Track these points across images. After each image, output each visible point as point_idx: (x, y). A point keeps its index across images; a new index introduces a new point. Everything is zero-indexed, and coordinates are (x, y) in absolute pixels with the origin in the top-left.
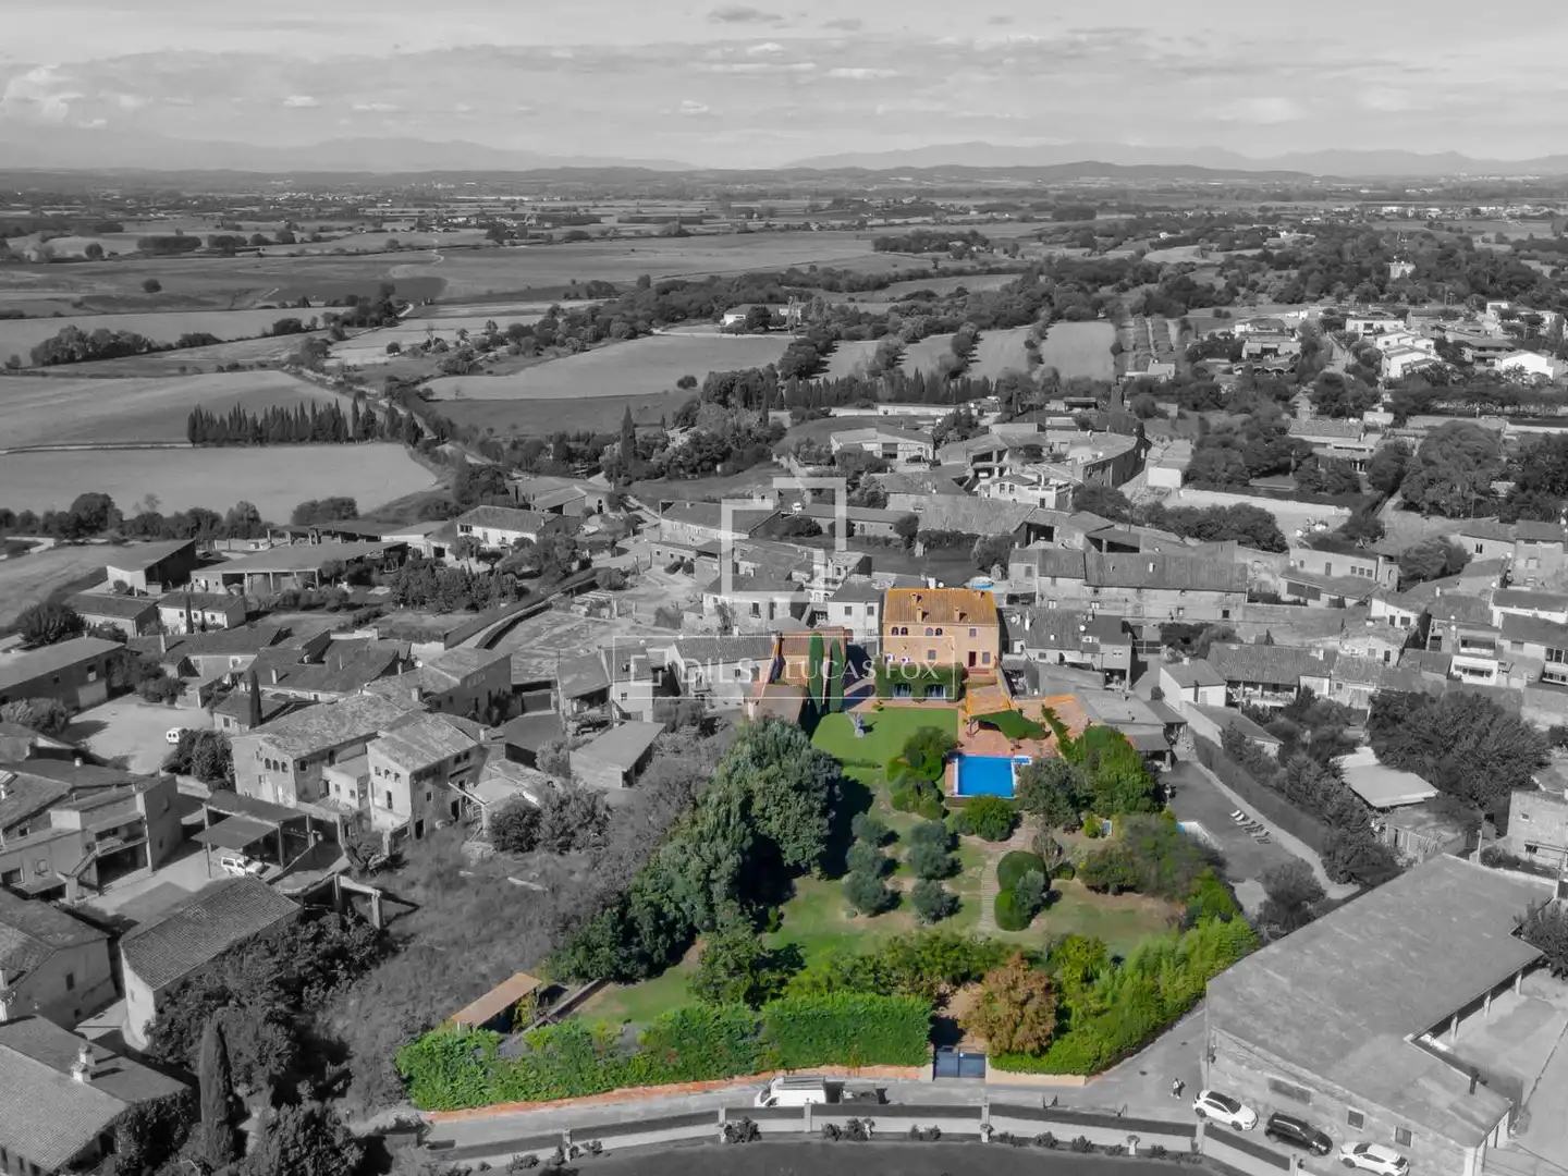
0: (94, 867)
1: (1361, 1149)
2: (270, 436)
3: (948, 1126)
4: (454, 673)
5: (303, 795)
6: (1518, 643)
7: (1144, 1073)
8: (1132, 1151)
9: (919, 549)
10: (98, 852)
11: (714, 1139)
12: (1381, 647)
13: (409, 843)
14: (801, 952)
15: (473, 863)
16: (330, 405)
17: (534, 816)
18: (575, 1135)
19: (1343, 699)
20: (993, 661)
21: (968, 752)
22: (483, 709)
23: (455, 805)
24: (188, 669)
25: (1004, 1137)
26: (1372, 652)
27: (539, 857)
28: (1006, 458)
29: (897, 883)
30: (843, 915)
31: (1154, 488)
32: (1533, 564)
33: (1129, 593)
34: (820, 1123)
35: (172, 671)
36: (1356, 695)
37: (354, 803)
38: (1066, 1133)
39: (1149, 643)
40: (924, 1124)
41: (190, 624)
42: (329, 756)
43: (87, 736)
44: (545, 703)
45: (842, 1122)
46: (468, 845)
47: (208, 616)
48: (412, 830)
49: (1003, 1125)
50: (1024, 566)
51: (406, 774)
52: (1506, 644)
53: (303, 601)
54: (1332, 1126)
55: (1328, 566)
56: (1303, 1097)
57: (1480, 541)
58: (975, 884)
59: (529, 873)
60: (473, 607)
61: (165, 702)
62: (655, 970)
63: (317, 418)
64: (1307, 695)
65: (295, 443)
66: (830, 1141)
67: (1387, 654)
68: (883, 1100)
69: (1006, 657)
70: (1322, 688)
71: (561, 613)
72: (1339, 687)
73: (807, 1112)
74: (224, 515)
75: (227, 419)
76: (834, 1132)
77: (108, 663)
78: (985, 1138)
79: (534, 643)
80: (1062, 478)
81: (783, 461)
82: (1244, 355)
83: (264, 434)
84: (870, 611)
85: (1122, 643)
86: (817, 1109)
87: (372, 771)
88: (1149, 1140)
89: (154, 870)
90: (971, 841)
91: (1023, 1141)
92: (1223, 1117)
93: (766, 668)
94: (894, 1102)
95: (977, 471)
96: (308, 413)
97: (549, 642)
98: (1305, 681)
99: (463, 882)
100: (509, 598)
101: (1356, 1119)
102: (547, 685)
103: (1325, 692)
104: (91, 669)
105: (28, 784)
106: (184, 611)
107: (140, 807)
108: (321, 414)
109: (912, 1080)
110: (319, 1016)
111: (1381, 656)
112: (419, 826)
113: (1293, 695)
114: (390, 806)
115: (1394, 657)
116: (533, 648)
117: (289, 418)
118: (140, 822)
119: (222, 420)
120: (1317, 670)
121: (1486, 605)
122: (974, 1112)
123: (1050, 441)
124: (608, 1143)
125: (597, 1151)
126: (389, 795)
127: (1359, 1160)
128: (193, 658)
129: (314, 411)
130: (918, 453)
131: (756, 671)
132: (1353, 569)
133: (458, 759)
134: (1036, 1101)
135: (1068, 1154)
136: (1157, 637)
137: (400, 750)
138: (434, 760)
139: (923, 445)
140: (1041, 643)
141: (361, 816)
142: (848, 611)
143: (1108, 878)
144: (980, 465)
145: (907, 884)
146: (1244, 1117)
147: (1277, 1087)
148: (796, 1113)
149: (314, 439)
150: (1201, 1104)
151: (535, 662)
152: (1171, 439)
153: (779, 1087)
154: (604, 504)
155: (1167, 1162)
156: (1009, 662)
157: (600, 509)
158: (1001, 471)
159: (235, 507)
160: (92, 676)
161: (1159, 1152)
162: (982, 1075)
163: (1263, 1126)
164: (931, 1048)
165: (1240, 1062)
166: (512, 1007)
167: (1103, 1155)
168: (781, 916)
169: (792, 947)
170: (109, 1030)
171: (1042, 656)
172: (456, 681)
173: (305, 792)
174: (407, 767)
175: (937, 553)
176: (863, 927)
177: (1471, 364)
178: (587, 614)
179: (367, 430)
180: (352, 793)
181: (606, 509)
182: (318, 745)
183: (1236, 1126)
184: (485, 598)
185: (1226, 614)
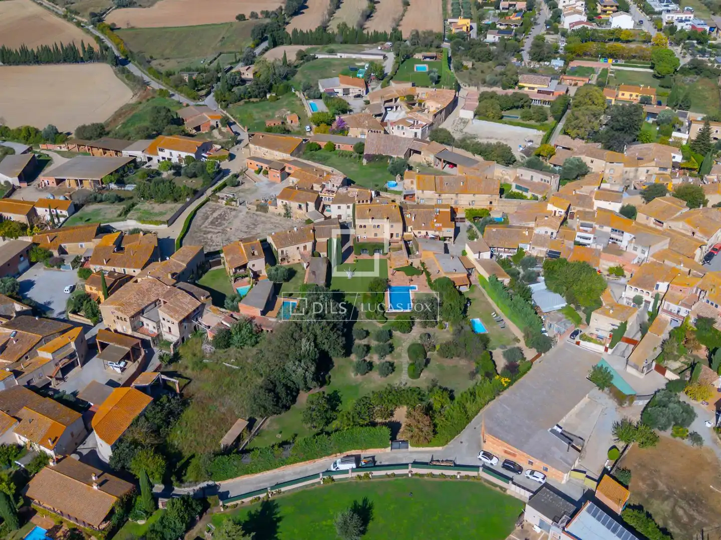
0: (60, 373)
1: (532, 473)
2: (42, 59)
3: (397, 472)
4: (183, 261)
5: (134, 329)
6: (601, 226)
7: (461, 442)
8: (458, 477)
9: (365, 161)
10: (61, 366)
11: (320, 482)
12: (550, 230)
13: (181, 346)
14: (339, 394)
15: (208, 355)
16: (70, 44)
17: (228, 332)
18: (272, 488)
19: (534, 253)
20: (400, 237)
21: (393, 284)
22: (195, 272)
23: (195, 328)
24: (62, 251)
25: (416, 474)
26: (546, 232)
27: (233, 350)
28: (398, 100)
29: (371, 358)
30: (353, 375)
31: (462, 119)
32: (612, 172)
33: (453, 196)
34: (355, 474)
35: (56, 254)
36: (539, 252)
37: (156, 331)
38: (437, 472)
39: (461, 218)
40: (390, 472)
41: (51, 215)
42: (142, 312)
43: (28, 290)
44: (219, 263)
45: (362, 474)
46: (204, 347)
47: (59, 211)
48: (181, 341)
49: (415, 470)
50: (410, 180)
51: (176, 322)
52: (597, 226)
53: (98, 199)
54: (524, 464)
55: (532, 177)
56: (514, 455)
57: (592, 159)
58: (400, 356)
59: (230, 360)
60: (176, 200)
61: (56, 267)
62: (287, 408)
63: (65, 51)
64: (520, 250)
65: (55, 63)
66: (358, 480)
67: (552, 234)
68: (374, 462)
69: (405, 234)
70: (527, 248)
71: (214, 203)
72: (533, 248)
73: (350, 471)
74: (41, 129)
75: (18, 51)
76: (359, 477)
77: (27, 251)
78: (410, 475)
79: (206, 224)
80: (424, 120)
81: (297, 93)
82: (501, 7)
83: (39, 59)
84: (348, 207)
85: (451, 227)
86: (353, 470)
87: (161, 319)
88: (464, 473)
89: (82, 366)
90: (397, 334)
91: (422, 475)
92: (488, 462)
93: (309, 245)
94: (378, 463)
95: (386, 108)
96: (59, 48)
97: (212, 223)
98: (521, 245)
99: (206, 366)
100: (191, 196)
101: (531, 463)
102: (218, 253)
103: (528, 249)
104: (21, 256)
105: (22, 336)
106: (48, 210)
107: (73, 346)
108: (67, 49)
109: (384, 454)
110: (167, 439)
111: (549, 234)
112: (183, 339)
113: (516, 251)
114: (170, 331)
115: (555, 235)
116: (206, 227)
117: (50, 50)
118: (75, 352)
119: (16, 51)
120: (526, 240)
121: (591, 198)
122: (405, 465)
123: (417, 92)
124: (283, 489)
125: (279, 492)
126: (170, 328)
127: (531, 477)
128: (63, 245)
129: (62, 47)
130: (359, 93)
131: (305, 247)
132: (542, 180)
133: (194, 311)
134: (427, 459)
135: (437, 479)
136: (463, 216)
137: (172, 311)
138: (186, 314)
139: (361, 89)
140: (420, 228)
141: (159, 336)
142: (339, 207)
143: (447, 351)
144: (387, 104)
145: (375, 358)
146: (494, 461)
147: (506, 452)
148: (346, 472)
149: (65, 61)
150: (480, 457)
151: (209, 236)
152: (469, 86)
153: (340, 463)
154: (219, 123)
155: (471, 480)
156: (407, 236)
157: (217, 125)
158: (397, 107)
159: (46, 127)
160: (22, 259)
161: (468, 477)
162: (407, 448)
163: (501, 464)
164: (390, 443)
165: (494, 443)
166: (240, 435)
167: (448, 479)
168: (330, 377)
169: (335, 392)
170: (89, 450)
171: (419, 233)
172: (185, 265)
173: (135, 327)
174: (176, 319)
175: (372, 163)
176: (361, 381)
177: (600, 14)
178: (226, 204)
179: (90, 56)
180: (154, 328)
181: (220, 126)
182: (138, 309)
183: (491, 464)
184: (180, 196)
185: (491, 203)
